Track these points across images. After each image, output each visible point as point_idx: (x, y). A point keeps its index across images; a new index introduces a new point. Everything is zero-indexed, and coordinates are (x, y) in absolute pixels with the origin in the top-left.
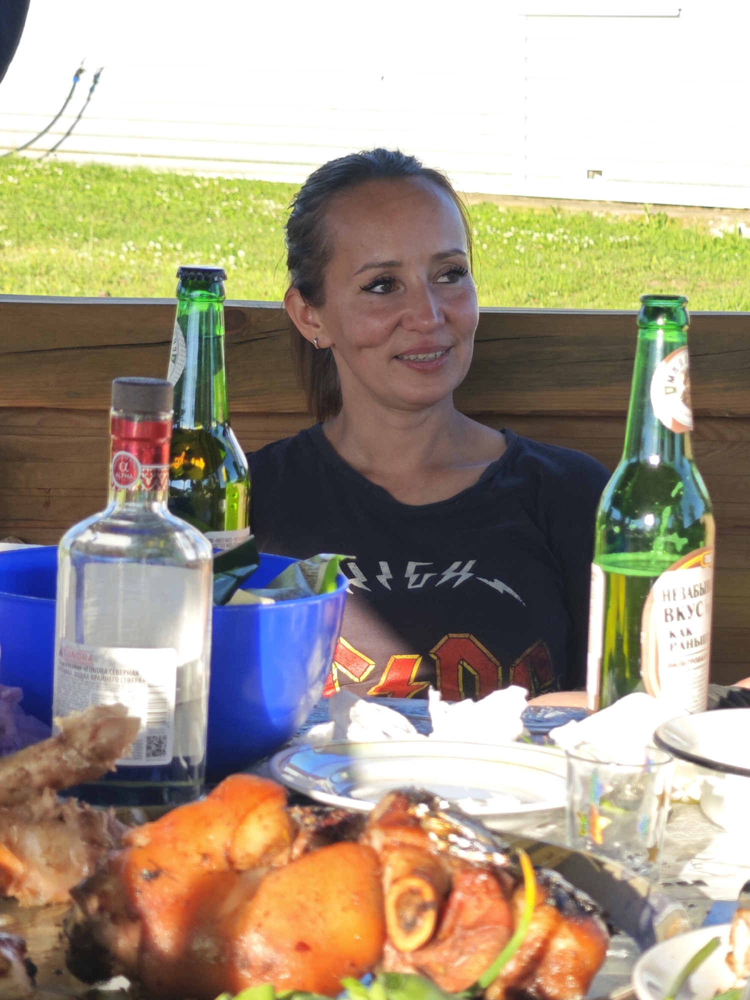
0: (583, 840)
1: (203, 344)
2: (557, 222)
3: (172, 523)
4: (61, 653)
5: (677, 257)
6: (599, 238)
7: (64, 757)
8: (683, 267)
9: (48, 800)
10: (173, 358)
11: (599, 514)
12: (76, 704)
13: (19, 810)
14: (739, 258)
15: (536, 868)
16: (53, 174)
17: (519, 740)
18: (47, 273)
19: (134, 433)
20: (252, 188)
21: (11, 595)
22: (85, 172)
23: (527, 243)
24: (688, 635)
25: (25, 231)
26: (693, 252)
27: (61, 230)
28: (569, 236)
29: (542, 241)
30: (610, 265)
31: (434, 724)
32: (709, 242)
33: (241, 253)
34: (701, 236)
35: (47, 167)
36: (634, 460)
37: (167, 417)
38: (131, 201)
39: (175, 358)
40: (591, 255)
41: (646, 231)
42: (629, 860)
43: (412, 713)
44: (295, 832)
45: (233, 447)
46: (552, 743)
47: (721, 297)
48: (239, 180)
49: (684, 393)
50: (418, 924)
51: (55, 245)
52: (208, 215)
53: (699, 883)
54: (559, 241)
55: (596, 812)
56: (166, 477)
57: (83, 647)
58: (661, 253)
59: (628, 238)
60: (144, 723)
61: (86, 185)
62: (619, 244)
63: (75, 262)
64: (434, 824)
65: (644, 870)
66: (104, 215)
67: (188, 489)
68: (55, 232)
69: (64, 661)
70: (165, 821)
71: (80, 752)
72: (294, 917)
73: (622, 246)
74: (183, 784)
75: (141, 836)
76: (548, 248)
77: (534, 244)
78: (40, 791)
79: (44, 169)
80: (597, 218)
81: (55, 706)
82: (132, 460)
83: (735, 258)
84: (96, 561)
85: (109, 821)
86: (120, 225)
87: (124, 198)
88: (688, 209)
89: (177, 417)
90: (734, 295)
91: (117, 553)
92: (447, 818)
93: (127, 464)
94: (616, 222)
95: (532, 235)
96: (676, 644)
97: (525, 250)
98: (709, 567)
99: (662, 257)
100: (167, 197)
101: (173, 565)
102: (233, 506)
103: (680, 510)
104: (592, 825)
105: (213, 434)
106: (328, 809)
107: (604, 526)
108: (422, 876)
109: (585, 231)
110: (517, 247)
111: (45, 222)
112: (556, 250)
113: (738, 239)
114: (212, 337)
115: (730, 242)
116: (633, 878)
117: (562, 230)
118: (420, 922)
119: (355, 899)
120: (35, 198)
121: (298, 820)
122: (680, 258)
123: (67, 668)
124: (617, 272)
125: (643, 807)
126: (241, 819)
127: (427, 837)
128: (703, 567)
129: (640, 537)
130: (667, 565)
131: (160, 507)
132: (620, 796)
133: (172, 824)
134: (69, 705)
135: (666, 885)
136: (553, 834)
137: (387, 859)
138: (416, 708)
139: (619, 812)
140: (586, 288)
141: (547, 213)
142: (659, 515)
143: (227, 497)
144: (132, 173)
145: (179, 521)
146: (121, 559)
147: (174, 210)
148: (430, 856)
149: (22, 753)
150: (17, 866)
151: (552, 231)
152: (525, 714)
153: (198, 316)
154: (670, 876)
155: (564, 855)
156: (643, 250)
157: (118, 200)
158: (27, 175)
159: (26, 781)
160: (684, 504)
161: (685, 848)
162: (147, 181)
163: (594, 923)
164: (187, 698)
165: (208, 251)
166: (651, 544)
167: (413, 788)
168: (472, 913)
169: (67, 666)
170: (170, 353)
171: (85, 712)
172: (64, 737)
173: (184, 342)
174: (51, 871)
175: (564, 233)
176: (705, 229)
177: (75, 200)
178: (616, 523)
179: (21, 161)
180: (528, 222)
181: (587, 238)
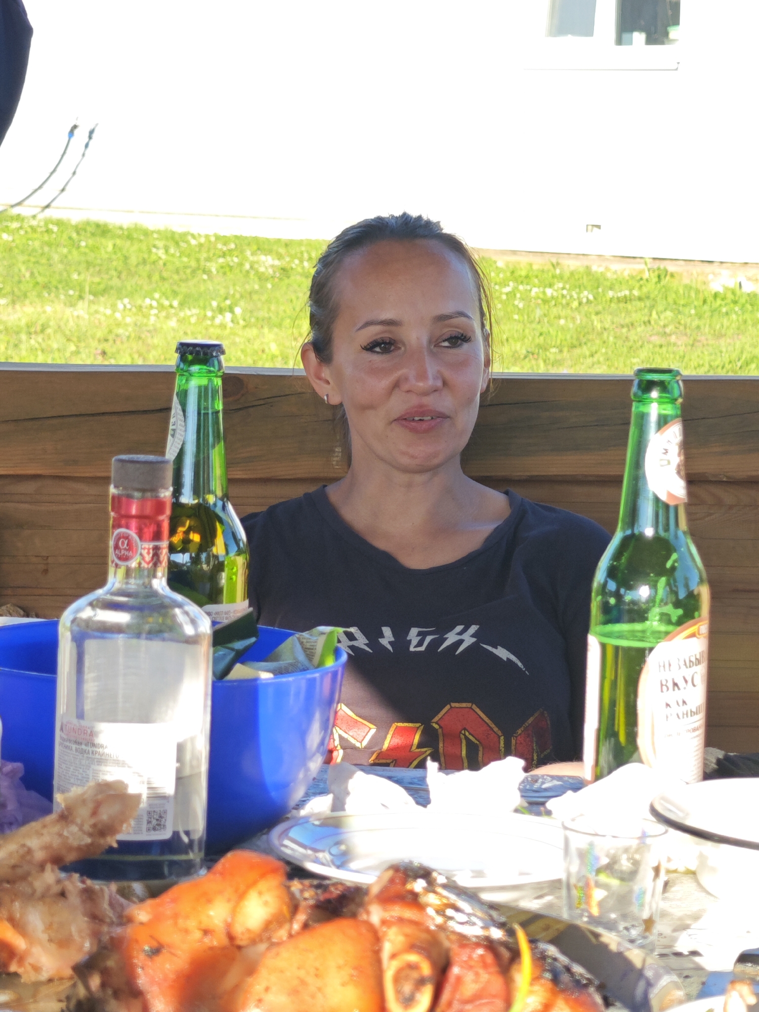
0: (580, 912)
1: (202, 418)
2: (556, 277)
3: (170, 598)
4: (62, 729)
5: (676, 312)
6: (598, 293)
7: (65, 833)
8: (682, 322)
9: (50, 877)
10: (172, 432)
11: (595, 585)
12: (77, 779)
13: (22, 887)
14: (740, 312)
15: (532, 941)
16: (48, 231)
17: (516, 811)
18: (42, 331)
19: (134, 511)
20: (249, 244)
21: (12, 670)
22: (79, 229)
23: (526, 298)
24: (683, 705)
25: (19, 289)
26: (693, 306)
27: (57, 288)
28: (568, 290)
29: (541, 296)
30: (609, 320)
31: (432, 796)
32: (708, 297)
33: (238, 311)
34: (701, 290)
35: (42, 224)
36: (629, 532)
37: (166, 494)
38: (126, 258)
39: (174, 433)
40: (590, 310)
41: (645, 286)
42: (625, 932)
43: (411, 783)
44: (295, 908)
45: (232, 520)
46: (549, 813)
47: (721, 352)
48: (236, 237)
49: (679, 466)
50: (417, 999)
51: (51, 303)
52: (204, 272)
53: (694, 953)
54: (558, 297)
55: (592, 883)
56: (166, 553)
57: (83, 723)
58: (660, 308)
59: (627, 293)
60: (144, 797)
61: (82, 242)
62: (618, 298)
63: (71, 320)
64: (431, 899)
65: (641, 941)
66: (99, 272)
67: (187, 563)
68: (50, 291)
69: (65, 737)
70: (166, 897)
71: (81, 829)
72: (294, 992)
73: (622, 301)
74: (183, 857)
75: (142, 914)
76: (547, 304)
77: (532, 299)
78: (42, 867)
79: (38, 226)
80: (596, 272)
81: (56, 782)
82: (132, 537)
83: (736, 313)
84: (95, 637)
85: (110, 897)
86: (115, 282)
87: (119, 255)
88: (688, 262)
89: (177, 492)
90: (734, 350)
91: (117, 629)
92: (444, 893)
93: (127, 541)
94: (615, 277)
95: (531, 290)
96: (671, 715)
97: (524, 306)
98: (704, 637)
99: (662, 312)
100: (163, 253)
101: (172, 640)
102: (231, 579)
103: (675, 581)
104: (588, 897)
105: (212, 508)
106: (327, 882)
107: (600, 598)
108: (419, 951)
109: (584, 286)
110: (516, 303)
111: (40, 279)
112: (555, 305)
113: (738, 292)
114: (210, 411)
115: (730, 296)
116: (629, 949)
117: (561, 285)
118: (418, 996)
119: (355, 974)
120: (30, 255)
121: (298, 894)
122: (679, 312)
123: (68, 744)
124: (617, 327)
125: (639, 877)
126: (241, 896)
127: (425, 912)
128: (698, 638)
129: (636, 608)
130: (662, 635)
131: (160, 584)
132: (616, 867)
133: (174, 901)
134: (70, 780)
135: (662, 955)
136: (550, 906)
137: (385, 933)
138: (414, 778)
139: (615, 882)
140: (585, 343)
141: (546, 268)
142: (654, 587)
143: (226, 569)
144: (128, 229)
145: (179, 597)
146: (121, 635)
147: (170, 266)
148: (428, 930)
149: (25, 829)
150: (20, 943)
151: (551, 285)
152: (523, 785)
153: (197, 390)
154: (666, 947)
155: (561, 927)
156: (643, 305)
157: (114, 257)
158: (22, 232)
159: (28, 858)
160: (678, 574)
161: (680, 919)
162: (142, 237)
163: (590, 995)
164: (187, 772)
165: (204, 308)
166: (646, 615)
167: (411, 862)
168: (470, 987)
169: (68, 742)
170: (169, 427)
171: (86, 788)
172: (66, 813)
173: (182, 416)
174: (53, 947)
175: (563, 288)
176: (705, 283)
177: (70, 257)
178: (612, 594)
179: (15, 217)
180: (527, 277)
181: (586, 293)
